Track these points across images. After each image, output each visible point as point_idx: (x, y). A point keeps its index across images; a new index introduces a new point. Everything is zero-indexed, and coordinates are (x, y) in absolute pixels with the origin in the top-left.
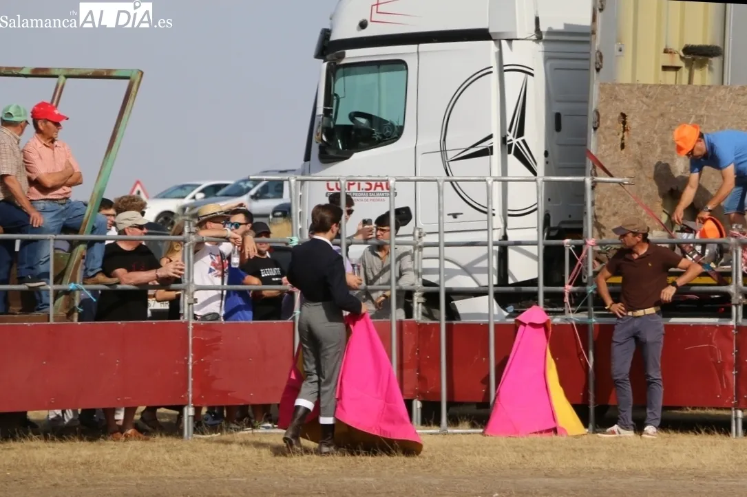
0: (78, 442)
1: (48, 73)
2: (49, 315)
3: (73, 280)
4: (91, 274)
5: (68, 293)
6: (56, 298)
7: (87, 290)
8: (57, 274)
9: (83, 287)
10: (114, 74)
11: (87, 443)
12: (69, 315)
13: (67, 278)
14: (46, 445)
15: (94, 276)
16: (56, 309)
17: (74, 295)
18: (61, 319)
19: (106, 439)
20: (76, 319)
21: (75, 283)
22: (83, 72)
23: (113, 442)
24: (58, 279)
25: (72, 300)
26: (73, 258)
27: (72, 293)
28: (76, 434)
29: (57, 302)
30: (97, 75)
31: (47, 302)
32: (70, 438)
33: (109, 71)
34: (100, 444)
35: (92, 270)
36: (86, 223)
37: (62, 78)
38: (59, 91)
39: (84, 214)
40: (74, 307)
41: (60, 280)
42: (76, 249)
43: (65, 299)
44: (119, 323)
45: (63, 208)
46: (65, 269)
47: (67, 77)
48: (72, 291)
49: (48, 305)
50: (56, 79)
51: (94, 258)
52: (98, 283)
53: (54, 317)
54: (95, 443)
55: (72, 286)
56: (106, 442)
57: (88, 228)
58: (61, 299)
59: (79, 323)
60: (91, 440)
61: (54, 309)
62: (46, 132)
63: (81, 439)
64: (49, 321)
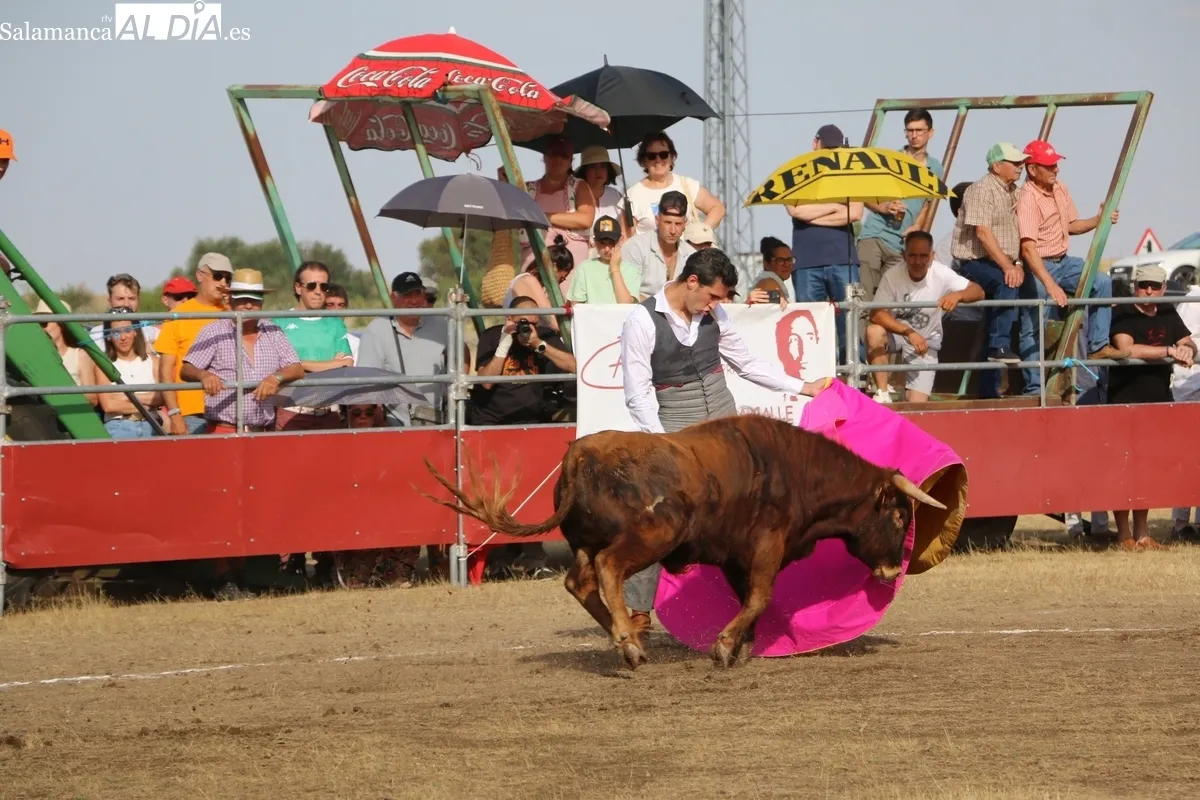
0: (1081, 552)
1: (1036, 102)
2: (1040, 398)
3: (1069, 354)
4: (1095, 348)
5: (1062, 370)
6: (1047, 378)
7: (1087, 366)
8: (1048, 347)
9: (1081, 362)
10: (1117, 98)
11: (1092, 554)
12: (1065, 397)
13: (1061, 352)
14: (1042, 556)
15: (1100, 350)
16: (1048, 391)
17: (1071, 372)
18: (1055, 403)
19: (1115, 549)
20: (1073, 402)
21: (1071, 357)
22: (1078, 99)
23: (1123, 552)
24: (1050, 353)
25: (1067, 379)
26: (1068, 327)
27: (1068, 370)
28: (1077, 543)
29: (1050, 381)
30: (1096, 101)
31: (1037, 382)
32: (1070, 548)
33: (1111, 95)
34: (1108, 555)
35: (1097, 344)
36: (1083, 284)
37: (1052, 107)
38: (1048, 123)
39: (1080, 273)
40: (1071, 387)
41: (1052, 355)
42: (1071, 316)
43: (1059, 378)
44: (1127, 406)
45: (1059, 266)
46: (1059, 341)
47: (1057, 105)
48: (1067, 367)
49: (1039, 386)
50: (1044, 109)
51: (1098, 328)
52: (1106, 358)
53: (1046, 400)
54: (1102, 554)
55: (1067, 362)
56: (1117, 553)
57: (1086, 290)
58: (1055, 378)
59: (1078, 407)
60: (1096, 550)
61: (1047, 391)
62: (1040, 178)
63: (1085, 549)
64: (1040, 405)
